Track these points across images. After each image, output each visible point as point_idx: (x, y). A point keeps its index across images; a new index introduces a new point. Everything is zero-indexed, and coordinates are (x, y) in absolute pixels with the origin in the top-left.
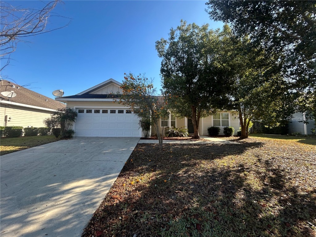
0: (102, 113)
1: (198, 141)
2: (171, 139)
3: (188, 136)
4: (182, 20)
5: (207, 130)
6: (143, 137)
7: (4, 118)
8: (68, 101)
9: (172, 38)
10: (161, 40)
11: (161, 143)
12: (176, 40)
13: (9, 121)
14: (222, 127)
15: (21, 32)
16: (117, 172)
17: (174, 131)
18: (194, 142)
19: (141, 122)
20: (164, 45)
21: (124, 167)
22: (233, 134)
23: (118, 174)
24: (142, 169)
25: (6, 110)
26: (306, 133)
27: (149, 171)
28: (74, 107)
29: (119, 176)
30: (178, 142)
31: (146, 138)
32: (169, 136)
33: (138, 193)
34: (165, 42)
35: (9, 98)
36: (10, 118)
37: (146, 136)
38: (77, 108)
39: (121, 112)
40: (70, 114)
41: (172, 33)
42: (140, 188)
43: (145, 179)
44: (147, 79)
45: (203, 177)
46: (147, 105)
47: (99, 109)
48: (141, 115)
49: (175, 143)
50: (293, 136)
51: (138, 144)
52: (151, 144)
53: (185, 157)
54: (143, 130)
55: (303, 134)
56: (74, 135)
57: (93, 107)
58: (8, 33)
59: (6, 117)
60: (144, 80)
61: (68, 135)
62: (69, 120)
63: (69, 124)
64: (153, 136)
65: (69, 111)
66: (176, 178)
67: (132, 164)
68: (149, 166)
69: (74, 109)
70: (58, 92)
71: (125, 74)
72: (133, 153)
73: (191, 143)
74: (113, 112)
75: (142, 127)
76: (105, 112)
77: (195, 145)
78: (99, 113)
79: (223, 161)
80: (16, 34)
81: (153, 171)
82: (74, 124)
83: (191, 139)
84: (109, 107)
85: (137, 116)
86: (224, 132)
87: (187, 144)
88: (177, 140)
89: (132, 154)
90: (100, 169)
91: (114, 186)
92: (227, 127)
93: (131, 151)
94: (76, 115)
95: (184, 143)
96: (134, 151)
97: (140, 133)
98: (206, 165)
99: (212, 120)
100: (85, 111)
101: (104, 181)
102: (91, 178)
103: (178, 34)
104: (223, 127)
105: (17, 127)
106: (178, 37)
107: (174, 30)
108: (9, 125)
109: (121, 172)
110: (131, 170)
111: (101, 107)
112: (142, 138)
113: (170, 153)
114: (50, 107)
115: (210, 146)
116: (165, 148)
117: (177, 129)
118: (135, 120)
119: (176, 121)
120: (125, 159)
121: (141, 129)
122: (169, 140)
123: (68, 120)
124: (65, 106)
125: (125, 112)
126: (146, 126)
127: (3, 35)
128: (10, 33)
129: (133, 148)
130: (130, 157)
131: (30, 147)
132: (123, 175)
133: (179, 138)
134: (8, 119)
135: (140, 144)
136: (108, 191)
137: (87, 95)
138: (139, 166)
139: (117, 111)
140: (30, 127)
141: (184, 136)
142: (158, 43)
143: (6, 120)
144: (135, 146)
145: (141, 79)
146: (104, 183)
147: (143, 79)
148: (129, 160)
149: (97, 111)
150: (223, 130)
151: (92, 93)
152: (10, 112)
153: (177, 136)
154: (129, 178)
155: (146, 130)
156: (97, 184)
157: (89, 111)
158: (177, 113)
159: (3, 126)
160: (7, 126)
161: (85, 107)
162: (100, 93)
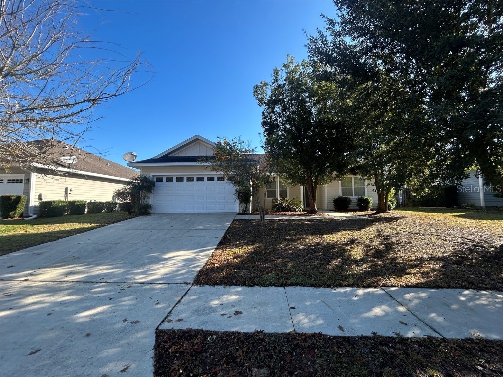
0: (187, 181)
1: (313, 217)
2: (278, 215)
3: (303, 211)
4: (288, 55)
5: (332, 201)
6: (241, 212)
7: (64, 190)
8: (143, 167)
9: (276, 80)
10: (261, 83)
11: (263, 219)
12: (281, 83)
13: (70, 194)
14: (354, 198)
15: (103, 96)
16: (213, 246)
17: (282, 204)
18: (307, 218)
19: (238, 192)
20: (264, 89)
21: (220, 242)
22: (371, 206)
23: (215, 247)
24: (240, 244)
25: (66, 180)
26: (482, 203)
27: (246, 244)
28: (151, 174)
29: (216, 249)
30: (287, 218)
31: (245, 212)
32: (276, 211)
33: (236, 260)
34: (266, 85)
35: (70, 164)
36: (71, 191)
37: (245, 211)
38: (154, 176)
39: (211, 179)
40: (146, 184)
41: (276, 73)
42: (238, 257)
43: (243, 251)
44: (243, 142)
45: (303, 250)
46: (245, 171)
47: (182, 176)
48: (237, 183)
49: (281, 218)
50: (462, 208)
51: (234, 220)
52: (250, 220)
53: (291, 232)
54: (241, 203)
55: (479, 205)
56: (151, 211)
57: (175, 174)
58: (91, 98)
59: (66, 189)
60: (240, 143)
61: (145, 211)
62: (146, 190)
63: (146, 196)
64: (254, 212)
65: (144, 179)
66: (275, 251)
67: (229, 239)
68: (247, 241)
69: (151, 176)
70: (129, 155)
71: (218, 138)
72: (229, 230)
73: (303, 218)
74: (200, 179)
75: (239, 199)
76: (190, 179)
77: (307, 220)
78: (172, 181)
79: (333, 236)
80: (98, 98)
81: (252, 245)
82: (151, 196)
83: (306, 213)
84: (196, 174)
85: (232, 184)
86: (357, 205)
87: (297, 220)
88: (286, 215)
89: (227, 230)
90: (195, 244)
91: (213, 256)
92: (362, 198)
93: (225, 227)
94: (154, 185)
95: (294, 218)
96: (230, 227)
97: (237, 207)
98: (312, 240)
99: (340, 187)
100: (165, 179)
101: (202, 252)
102: (188, 250)
103: (283, 74)
104: (356, 197)
105: (81, 201)
106: (284, 79)
107: (278, 69)
108: (71, 198)
109: (218, 246)
110: (228, 245)
111: (185, 174)
112: (239, 214)
113: (273, 229)
114: (114, 173)
115: (327, 222)
116: (267, 224)
117: (287, 201)
118: (229, 189)
119: (288, 190)
120: (220, 235)
121: (238, 202)
122: (275, 215)
123: (144, 191)
124: (140, 174)
125: (216, 179)
126: (243, 197)
127: (85, 101)
128: (92, 98)
129: (228, 225)
130: (226, 233)
131: (108, 224)
132: (220, 249)
133: (290, 213)
134: (69, 192)
135: (236, 220)
136: (207, 259)
137: (166, 158)
138: (237, 241)
139: (205, 179)
140: (93, 201)
141: (297, 210)
142: (257, 87)
143: (66, 193)
144: (232, 222)
145: (236, 143)
146: (202, 254)
147: (238, 143)
148: (225, 236)
149: (180, 179)
150: (357, 201)
151: (171, 155)
152: (71, 182)
153: (287, 210)
154: (226, 250)
155: (245, 203)
156: (196, 254)
157: (170, 179)
158: (287, 178)
159: (63, 200)
160: (69, 200)
161: (164, 174)
162: (182, 154)
